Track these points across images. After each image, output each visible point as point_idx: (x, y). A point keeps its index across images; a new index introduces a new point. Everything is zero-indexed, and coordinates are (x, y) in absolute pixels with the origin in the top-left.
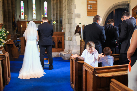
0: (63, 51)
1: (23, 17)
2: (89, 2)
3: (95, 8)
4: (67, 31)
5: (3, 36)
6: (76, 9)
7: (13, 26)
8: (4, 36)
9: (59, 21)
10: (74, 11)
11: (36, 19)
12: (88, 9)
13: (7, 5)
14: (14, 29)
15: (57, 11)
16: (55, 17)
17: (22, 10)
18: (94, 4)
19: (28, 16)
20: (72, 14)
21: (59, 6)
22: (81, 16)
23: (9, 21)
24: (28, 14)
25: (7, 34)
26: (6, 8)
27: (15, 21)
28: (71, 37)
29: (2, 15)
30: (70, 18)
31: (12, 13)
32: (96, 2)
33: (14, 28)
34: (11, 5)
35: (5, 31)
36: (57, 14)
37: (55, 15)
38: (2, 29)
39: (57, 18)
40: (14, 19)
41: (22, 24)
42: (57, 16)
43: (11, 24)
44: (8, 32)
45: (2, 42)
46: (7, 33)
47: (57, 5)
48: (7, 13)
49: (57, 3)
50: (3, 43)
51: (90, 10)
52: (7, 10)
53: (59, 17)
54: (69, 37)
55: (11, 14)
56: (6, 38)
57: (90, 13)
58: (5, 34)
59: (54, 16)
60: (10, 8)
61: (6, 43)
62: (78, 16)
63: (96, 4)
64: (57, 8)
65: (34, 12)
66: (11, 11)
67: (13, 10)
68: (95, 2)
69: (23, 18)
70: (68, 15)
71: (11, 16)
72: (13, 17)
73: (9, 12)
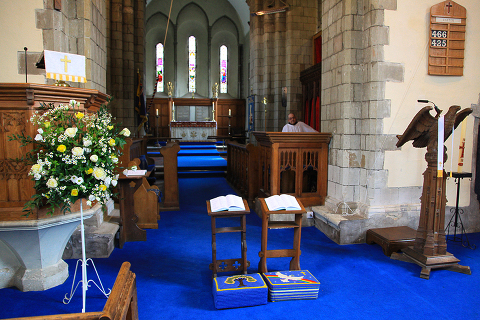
0: (321, 203)
1: (160, 87)
2: (439, 20)
3: (457, 45)
4: (346, 131)
5: (104, 150)
6: (387, 44)
7: (135, 111)
8: (107, 154)
9: (277, 98)
10: (381, 54)
11: (196, 93)
12: (431, 47)
13: (120, 45)
14: (139, 120)
15: (271, 66)
16: (265, 85)
17: (160, 68)
18: (455, 29)
19: (175, 85)
20: (373, 63)
21: (277, 51)
22: (407, 75)
23: (126, 96)
24: (175, 80)
25: (123, 143)
26: (119, 54)
27: (142, 96)
28: (365, 153)
29: (104, 66)
30: (361, 81)
31: (135, 71)
32: (464, 19)
33: (139, 116)
34: (132, 47)
35: (111, 128)
36: (270, 74)
37: (266, 78)
38: (100, 116)
39: (270, 87)
40: (141, 88)
41: (159, 106)
42: (270, 82)
43: (132, 103)
44: (127, 132)
45: (99, 182)
46: (122, 137)
47: (271, 48)
48: (120, 72)
49: (271, 41)
50: (103, 188)
51: (437, 51)
52: (120, 62)
53: (276, 85)
54: (353, 152)
55: (132, 75)
56: (115, 160)
57: (438, 64)
58: (112, 142)
59: (260, 80)
60: (131, 56)
61: (115, 183)
62: (396, 73)
63: (461, 29)
64: (272, 57)
65: (192, 73)
66: (132, 63)
67: (137, 60)
68: (459, 21)
69: (162, 90)
70: (354, 67)
71: (132, 80)
72: (139, 83)
73: (125, 68)
